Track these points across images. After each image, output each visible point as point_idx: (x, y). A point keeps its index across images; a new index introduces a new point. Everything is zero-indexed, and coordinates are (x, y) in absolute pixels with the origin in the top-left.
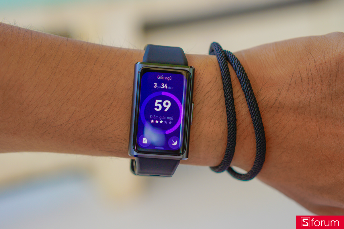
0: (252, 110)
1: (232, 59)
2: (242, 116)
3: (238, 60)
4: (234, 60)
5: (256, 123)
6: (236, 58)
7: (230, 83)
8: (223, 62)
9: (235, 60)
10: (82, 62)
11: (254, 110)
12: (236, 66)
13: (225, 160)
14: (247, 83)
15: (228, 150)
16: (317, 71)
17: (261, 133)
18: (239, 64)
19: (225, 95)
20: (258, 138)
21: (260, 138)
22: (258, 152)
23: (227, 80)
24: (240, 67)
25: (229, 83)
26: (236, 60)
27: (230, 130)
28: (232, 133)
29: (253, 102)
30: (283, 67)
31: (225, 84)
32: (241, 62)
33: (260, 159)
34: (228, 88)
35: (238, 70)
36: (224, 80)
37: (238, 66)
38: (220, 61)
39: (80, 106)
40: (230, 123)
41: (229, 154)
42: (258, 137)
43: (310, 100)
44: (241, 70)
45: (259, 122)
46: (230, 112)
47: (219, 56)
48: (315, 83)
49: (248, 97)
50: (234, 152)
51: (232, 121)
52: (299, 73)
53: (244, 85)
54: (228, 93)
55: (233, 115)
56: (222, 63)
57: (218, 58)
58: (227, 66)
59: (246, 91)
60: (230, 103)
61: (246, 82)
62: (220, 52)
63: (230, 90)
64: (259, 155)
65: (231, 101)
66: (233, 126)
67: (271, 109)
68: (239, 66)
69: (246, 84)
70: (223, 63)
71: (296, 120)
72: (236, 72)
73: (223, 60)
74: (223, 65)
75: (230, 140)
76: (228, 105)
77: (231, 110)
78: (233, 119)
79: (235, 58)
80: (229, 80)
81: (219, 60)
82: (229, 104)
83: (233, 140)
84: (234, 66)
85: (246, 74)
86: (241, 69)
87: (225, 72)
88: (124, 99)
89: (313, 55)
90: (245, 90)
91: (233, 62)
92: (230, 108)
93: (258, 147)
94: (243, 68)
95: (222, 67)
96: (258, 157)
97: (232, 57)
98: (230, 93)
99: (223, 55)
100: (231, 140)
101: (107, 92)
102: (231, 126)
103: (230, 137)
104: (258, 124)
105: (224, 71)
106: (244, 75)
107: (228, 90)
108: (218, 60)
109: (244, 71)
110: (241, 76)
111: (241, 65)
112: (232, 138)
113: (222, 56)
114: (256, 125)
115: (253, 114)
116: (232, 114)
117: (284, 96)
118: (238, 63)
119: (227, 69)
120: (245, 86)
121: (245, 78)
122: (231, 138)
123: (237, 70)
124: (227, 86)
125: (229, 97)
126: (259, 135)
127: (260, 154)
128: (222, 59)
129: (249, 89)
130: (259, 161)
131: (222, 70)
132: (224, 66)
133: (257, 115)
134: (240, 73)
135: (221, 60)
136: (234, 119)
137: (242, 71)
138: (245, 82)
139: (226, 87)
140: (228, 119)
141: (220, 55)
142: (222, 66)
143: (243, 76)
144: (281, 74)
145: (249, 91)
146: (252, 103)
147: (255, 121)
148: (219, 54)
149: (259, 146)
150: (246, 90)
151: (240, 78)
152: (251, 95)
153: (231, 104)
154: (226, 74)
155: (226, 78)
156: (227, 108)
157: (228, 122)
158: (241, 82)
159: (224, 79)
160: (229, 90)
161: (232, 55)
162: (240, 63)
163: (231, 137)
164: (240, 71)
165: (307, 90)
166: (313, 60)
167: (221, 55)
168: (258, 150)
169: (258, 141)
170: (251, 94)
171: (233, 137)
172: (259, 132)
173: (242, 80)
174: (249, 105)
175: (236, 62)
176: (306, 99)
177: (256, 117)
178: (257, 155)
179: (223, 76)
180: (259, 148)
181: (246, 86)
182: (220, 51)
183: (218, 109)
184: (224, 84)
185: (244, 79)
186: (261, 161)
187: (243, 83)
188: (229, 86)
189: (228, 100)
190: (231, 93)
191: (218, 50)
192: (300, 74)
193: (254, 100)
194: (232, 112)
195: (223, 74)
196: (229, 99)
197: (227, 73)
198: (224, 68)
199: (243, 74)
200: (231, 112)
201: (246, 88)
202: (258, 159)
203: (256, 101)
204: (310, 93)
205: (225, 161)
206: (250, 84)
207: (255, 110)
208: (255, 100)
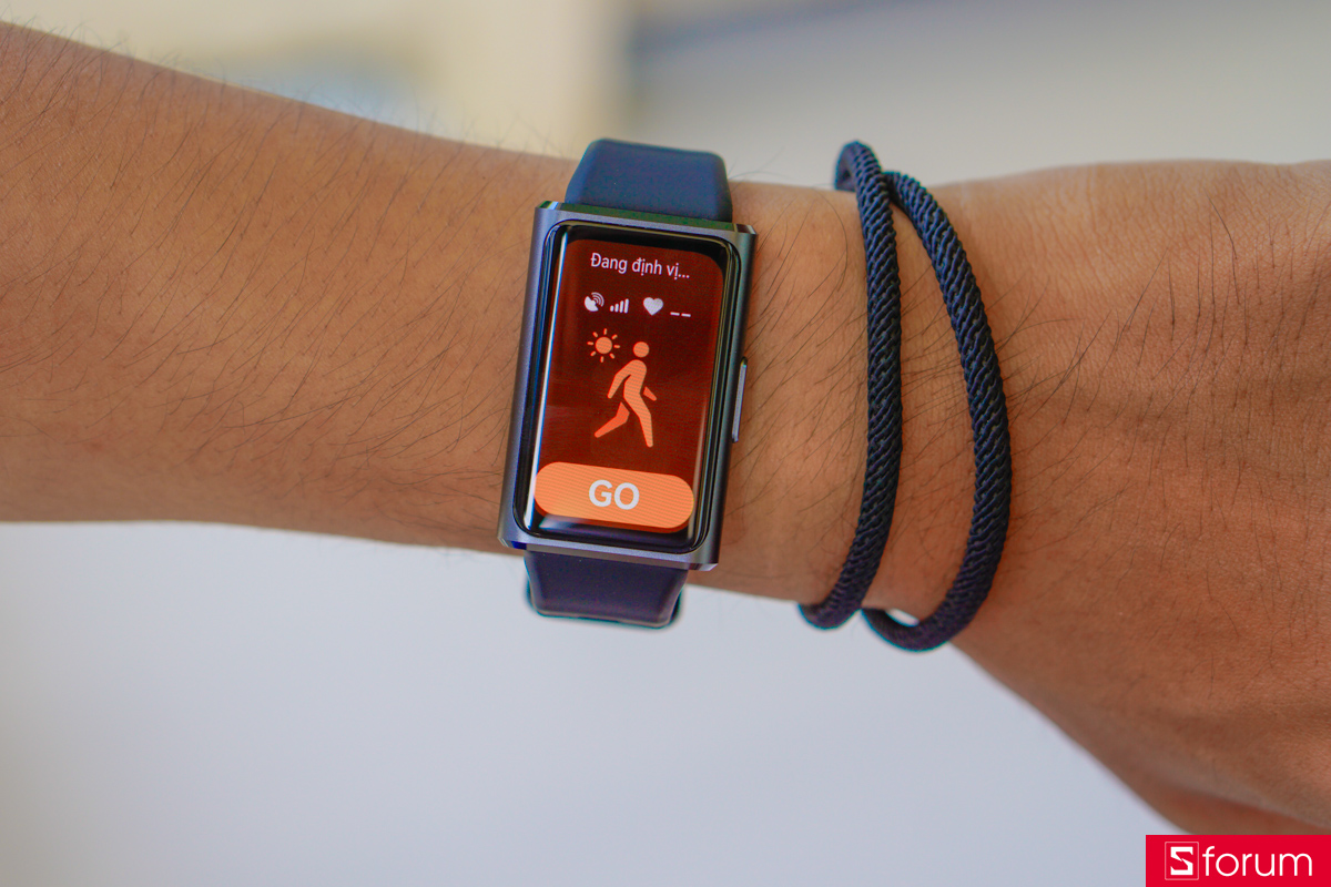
0: (979, 401)
1: (920, 206)
2: (929, 426)
3: (941, 213)
4: (927, 211)
5: (985, 452)
6: (936, 205)
7: (894, 308)
8: (878, 227)
9: (931, 213)
10: (349, 194)
11: (986, 404)
12: (933, 233)
13: (840, 591)
14: (969, 301)
15: (855, 555)
16: (1237, 290)
17: (997, 490)
18: (944, 229)
19: (872, 351)
20: (984, 509)
21: (990, 509)
22: (971, 559)
23: (884, 296)
24: (948, 240)
25: (889, 308)
26: (935, 214)
27: (875, 480)
28: (879, 493)
29: (986, 371)
30: (1111, 258)
31: (877, 311)
32: (952, 222)
33: (969, 585)
34: (883, 329)
35: (940, 249)
36: (874, 296)
37: (940, 235)
38: (868, 222)
39: (330, 356)
40: (877, 457)
41: (857, 571)
42: (984, 505)
43: (1193, 392)
44: (952, 251)
45: (999, 450)
46: (881, 417)
47: (867, 203)
48: (1222, 336)
49: (970, 353)
50: (877, 565)
51: (884, 451)
52: (1168, 289)
53: (957, 306)
54: (883, 348)
55: (889, 431)
56: (874, 232)
57: (863, 209)
58: (890, 245)
59: (966, 331)
60: (885, 383)
61: (967, 296)
62: (874, 190)
63: (893, 337)
64: (970, 571)
65: (890, 376)
66: (887, 469)
67: (1043, 410)
68: (945, 234)
69: (965, 304)
70: (879, 232)
71: (1129, 460)
72: (933, 255)
73: (878, 221)
74: (879, 239)
75: (868, 518)
76: (878, 391)
77: (885, 411)
78: (889, 443)
79: (932, 205)
80: (894, 296)
81: (867, 219)
82: (881, 388)
83: (880, 520)
84: (926, 235)
85: (967, 266)
86: (949, 245)
87: (882, 268)
88: (494, 335)
89: (1231, 232)
90: (960, 326)
91: (921, 218)
92: (884, 402)
93: (973, 541)
94: (957, 243)
95: (872, 247)
96: (967, 579)
97: (922, 199)
98: (889, 348)
99: (882, 200)
100: (874, 518)
101: (433, 304)
102: (881, 469)
103: (871, 506)
104: (992, 457)
105: (879, 260)
106: (960, 269)
107: (884, 334)
108: (861, 217)
109: (963, 254)
110: (950, 274)
111: (952, 233)
112: (875, 513)
113: (878, 206)
114: (986, 457)
115: (982, 417)
116: (888, 426)
117: (1098, 366)
118: (942, 224)
119: (891, 257)
120: (961, 311)
121: (964, 283)
122: (871, 511)
123: (936, 251)
124: (882, 322)
125: (883, 361)
126: (990, 497)
127: (976, 567)
128: (878, 217)
129: (975, 322)
130: (966, 594)
131: (872, 258)
132: (880, 244)
133: (994, 423)
134: (945, 260)
135: (873, 221)
136: (894, 442)
137: (955, 256)
138: (963, 297)
139: (878, 321)
140: (872, 440)
141: (871, 200)
142: (874, 241)
143: (955, 272)
144: (1100, 283)
145: (976, 329)
146: (982, 377)
147: (985, 445)
148: (868, 195)
149: (979, 539)
150: (964, 324)
151: (945, 279)
152: (983, 348)
153: (890, 390)
154: (883, 276)
155: (883, 290)
156: (873, 403)
157: (870, 451)
158: (949, 297)
159: (873, 291)
160: (889, 336)
161: (920, 191)
162: (948, 224)
163: (875, 506)
164: (947, 253)
165: (1188, 356)
166: (1230, 249)
167: (876, 199)
168: (974, 553)
169: (981, 520)
170: (981, 342)
171: (882, 507)
172: (990, 484)
173: (953, 286)
174: (972, 383)
175: (935, 221)
176: (1178, 388)
177: (989, 430)
178: (966, 569)
179: (873, 279)
180: (977, 543)
181: (968, 310)
182: (873, 186)
183: (841, 393)
184: (874, 311)
185: (959, 285)
186: (971, 594)
187: (957, 297)
188: (888, 321)
189: (879, 373)
190: (893, 349)
191: (867, 180)
192: (1171, 293)
193: (991, 364)
194: (890, 418)
195: (873, 272)
196: (884, 369)
197: (888, 269)
198: (881, 251)
199: (957, 264)
200: (885, 417)
201: (963, 319)
202: (963, 587)
203: (998, 370)
204: (1196, 369)
205: (839, 595)
206: (981, 304)
207: (991, 403)
208: (995, 366)
